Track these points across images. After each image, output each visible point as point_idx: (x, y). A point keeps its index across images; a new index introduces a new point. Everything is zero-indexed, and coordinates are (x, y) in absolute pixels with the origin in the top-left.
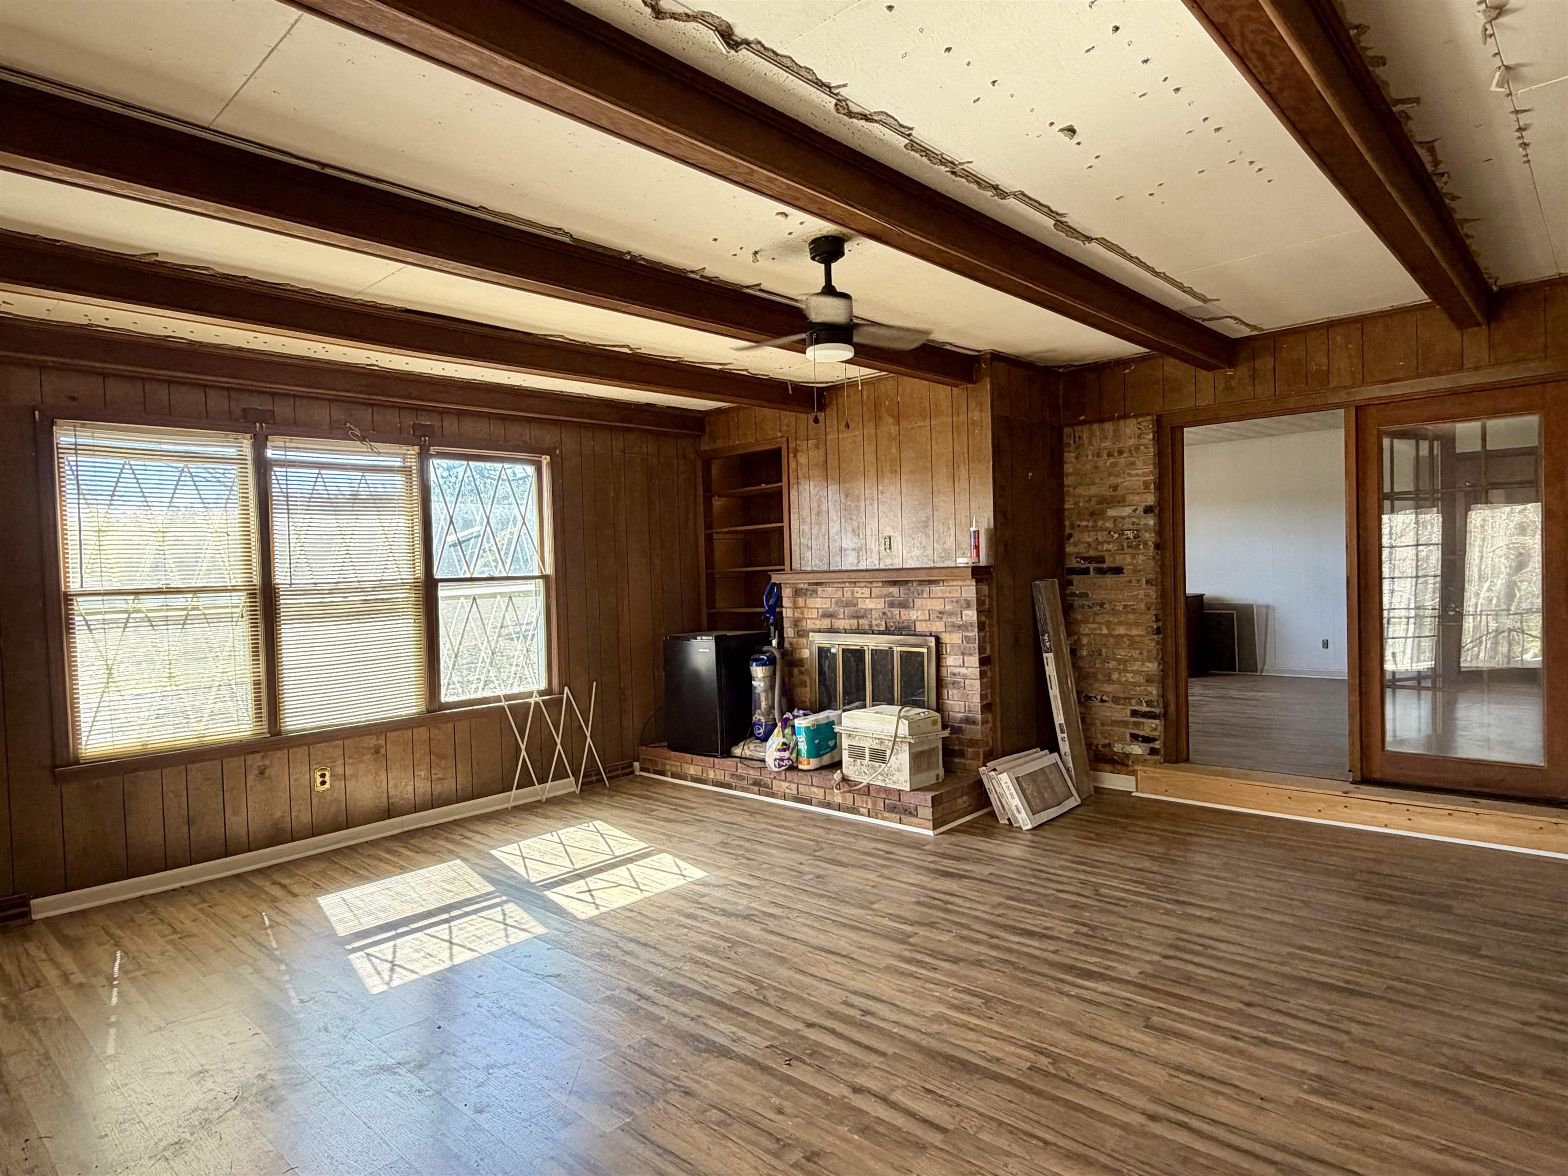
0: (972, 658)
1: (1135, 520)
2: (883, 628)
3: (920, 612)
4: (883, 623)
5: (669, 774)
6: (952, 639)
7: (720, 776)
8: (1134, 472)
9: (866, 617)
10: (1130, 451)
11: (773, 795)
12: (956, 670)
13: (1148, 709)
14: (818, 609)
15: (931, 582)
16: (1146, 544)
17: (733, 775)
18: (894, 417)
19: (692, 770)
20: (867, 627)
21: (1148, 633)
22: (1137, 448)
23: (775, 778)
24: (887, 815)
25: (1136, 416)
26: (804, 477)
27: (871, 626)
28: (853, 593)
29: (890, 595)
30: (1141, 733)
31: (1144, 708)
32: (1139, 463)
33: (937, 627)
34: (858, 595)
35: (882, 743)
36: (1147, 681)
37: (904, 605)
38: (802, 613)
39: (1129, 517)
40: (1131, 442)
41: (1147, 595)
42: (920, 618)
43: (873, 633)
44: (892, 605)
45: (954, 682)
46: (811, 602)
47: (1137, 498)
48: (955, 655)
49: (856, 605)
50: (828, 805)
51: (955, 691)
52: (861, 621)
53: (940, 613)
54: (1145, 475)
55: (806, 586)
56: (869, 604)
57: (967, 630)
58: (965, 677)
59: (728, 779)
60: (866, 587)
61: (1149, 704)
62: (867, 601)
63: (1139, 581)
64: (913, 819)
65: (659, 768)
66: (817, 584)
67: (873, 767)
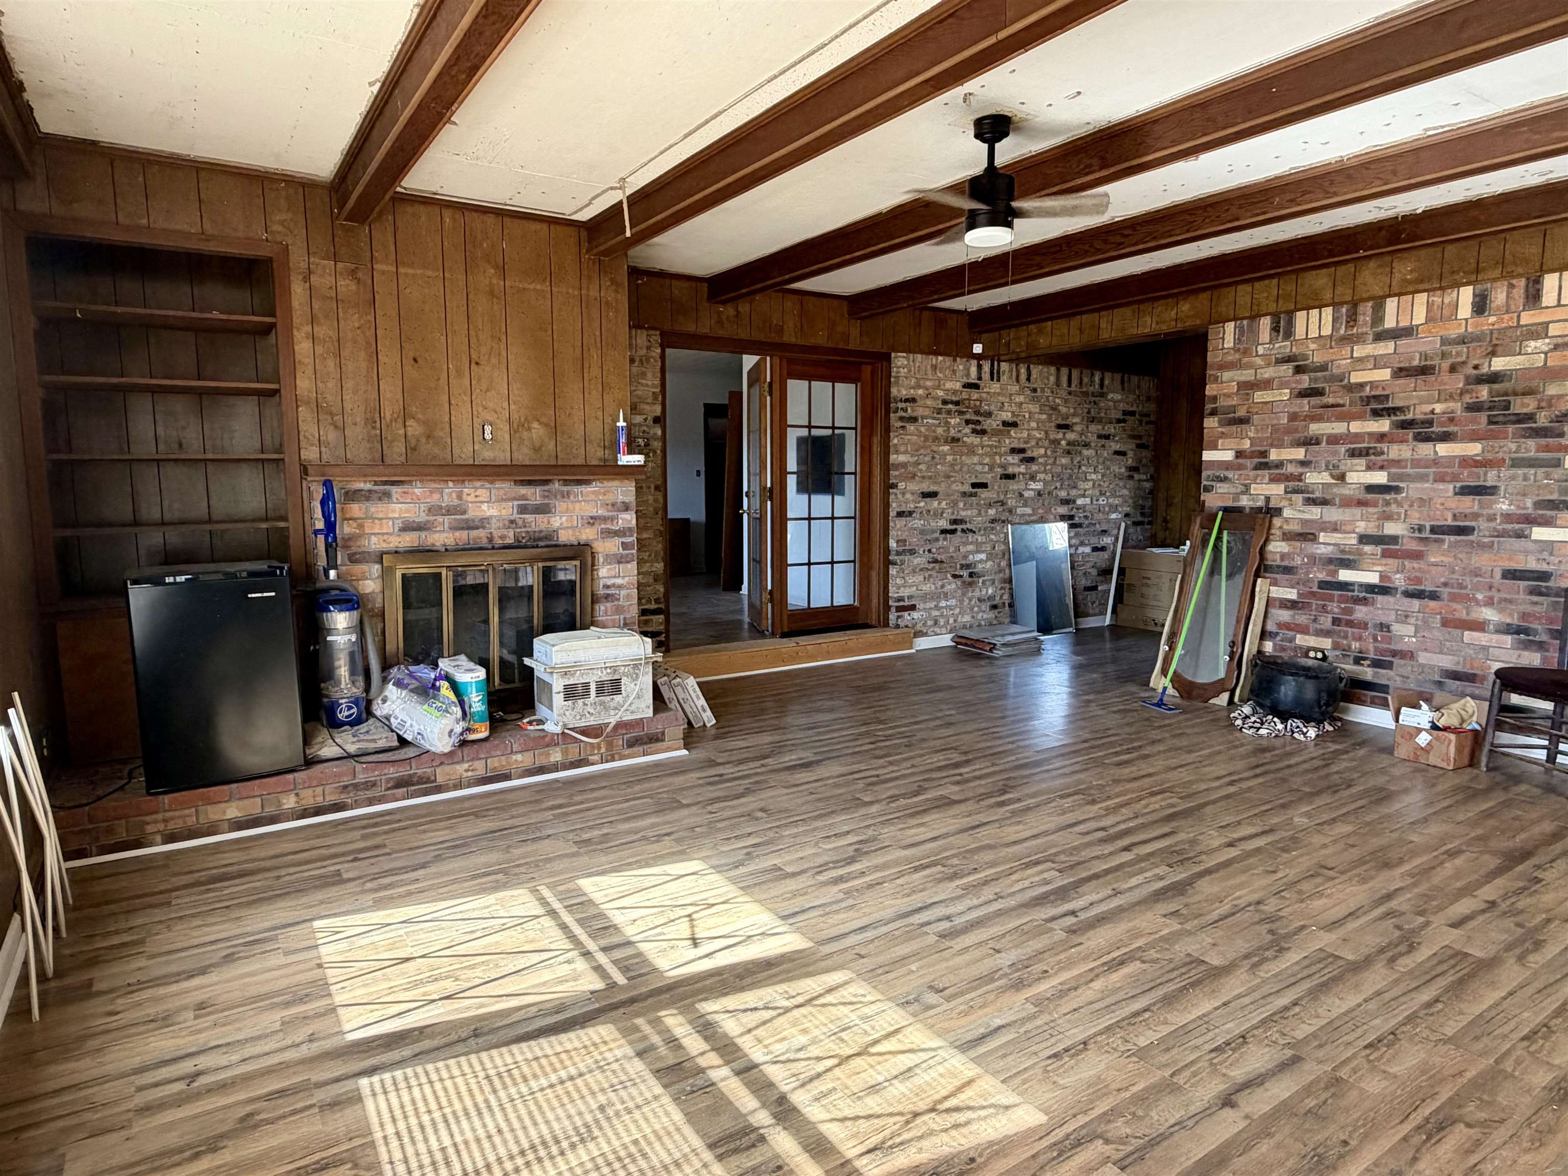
0: (629, 566)
1: (645, 428)
2: (510, 540)
3: (564, 519)
4: (511, 534)
6: (606, 547)
7: (310, 798)
8: (644, 382)
9: (484, 528)
10: (641, 360)
11: (439, 789)
12: (610, 582)
13: (656, 606)
14: (393, 519)
15: (579, 482)
16: (655, 452)
17: (345, 787)
18: (496, 267)
20: (484, 542)
21: (656, 536)
22: (648, 360)
23: (442, 763)
24: (627, 752)
25: (648, 329)
27: (491, 540)
28: (460, 497)
29: (524, 498)
30: (650, 629)
31: (653, 606)
32: (649, 375)
33: (587, 534)
34: (470, 499)
35: (615, 671)
36: (655, 580)
37: (543, 510)
38: (361, 526)
39: (640, 425)
40: (643, 352)
41: (656, 501)
42: (565, 525)
43: (493, 548)
44: (523, 510)
45: (607, 597)
46: (377, 509)
47: (647, 407)
48: (610, 564)
49: (464, 512)
50: (541, 770)
51: (609, 605)
52: (474, 533)
53: (592, 518)
54: (654, 386)
55: (368, 486)
56: (489, 510)
57: (624, 535)
58: (620, 587)
59: (331, 798)
60: (482, 487)
61: (657, 601)
62: (485, 507)
63: (649, 487)
64: (660, 745)
66: (393, 483)
67: (602, 703)
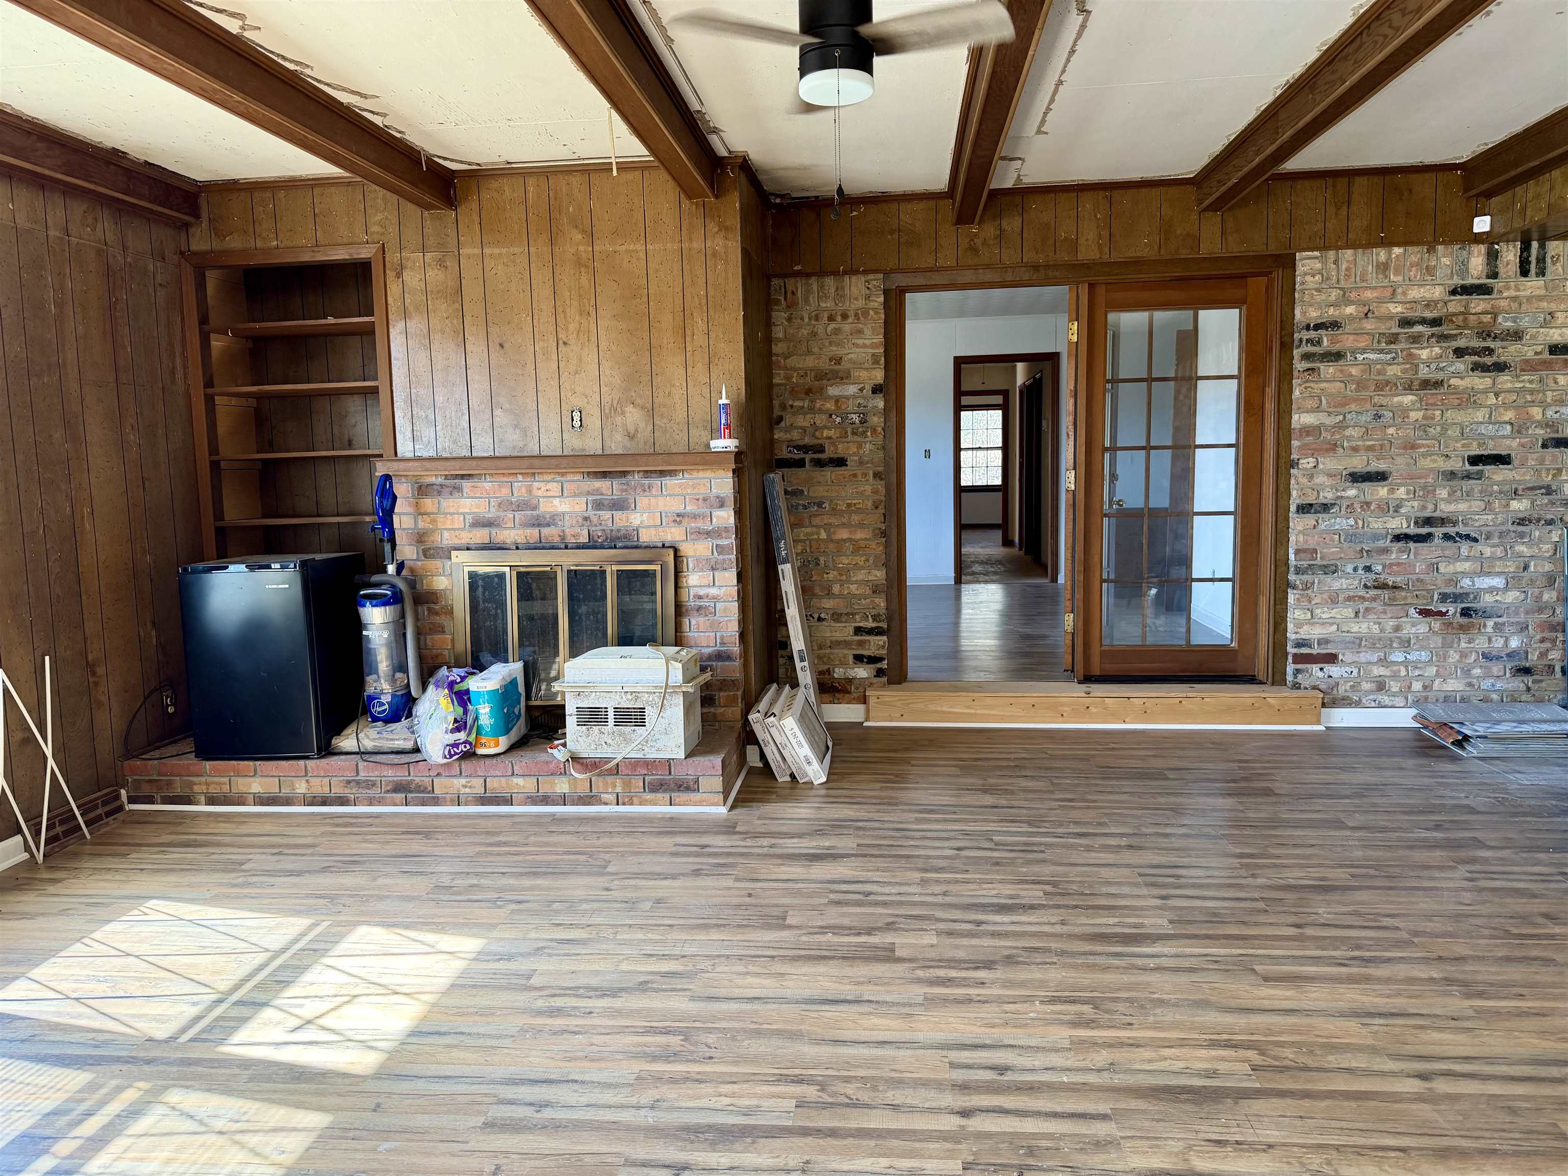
0: (727, 574)
1: (861, 401)
2: (584, 539)
3: (645, 515)
4: (585, 532)
5: (203, 799)
6: (694, 550)
7: (319, 786)
8: (860, 342)
9: (556, 525)
10: (856, 315)
11: (436, 801)
12: (702, 592)
13: (874, 625)
14: (464, 514)
15: (662, 473)
16: (874, 430)
17: (349, 782)
18: (583, 231)
19: (256, 786)
20: (557, 539)
21: (875, 536)
22: (866, 313)
23: (438, 774)
24: (649, 796)
25: (866, 272)
26: (417, 309)
27: (563, 538)
28: (530, 491)
29: (598, 492)
30: (866, 653)
31: (870, 624)
32: (867, 332)
33: (673, 534)
34: (540, 493)
35: (637, 698)
36: (874, 592)
37: (618, 505)
38: (434, 521)
39: (854, 397)
40: (860, 303)
41: (875, 492)
42: (646, 523)
43: (566, 548)
44: (599, 506)
45: (699, 609)
46: (449, 503)
47: (864, 374)
48: (702, 570)
49: (535, 508)
50: (546, 800)
51: (701, 619)
52: (545, 531)
53: (678, 515)
54: (874, 346)
55: (440, 480)
56: (560, 506)
57: (719, 536)
58: (715, 599)
59: (338, 790)
60: (553, 481)
61: (875, 618)
62: (556, 502)
63: (865, 475)
64: (692, 796)
65: (178, 791)
66: (463, 477)
67: (621, 734)
